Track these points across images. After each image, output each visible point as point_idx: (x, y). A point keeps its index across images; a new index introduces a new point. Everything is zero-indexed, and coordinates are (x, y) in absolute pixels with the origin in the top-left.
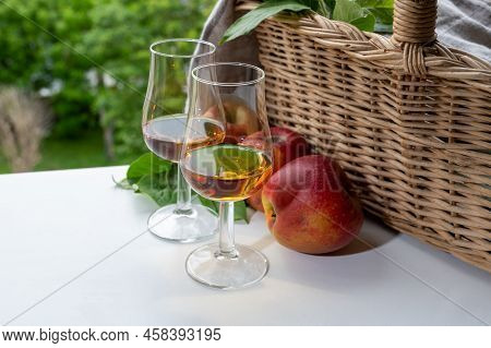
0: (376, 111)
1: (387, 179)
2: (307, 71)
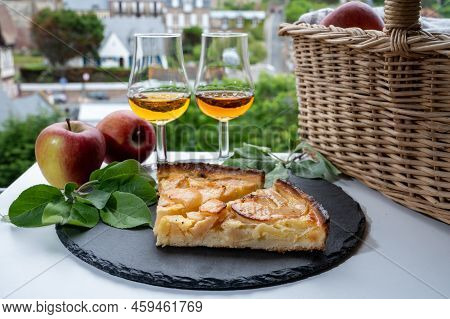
0: (375, 95)
1: (384, 155)
2: (326, 73)
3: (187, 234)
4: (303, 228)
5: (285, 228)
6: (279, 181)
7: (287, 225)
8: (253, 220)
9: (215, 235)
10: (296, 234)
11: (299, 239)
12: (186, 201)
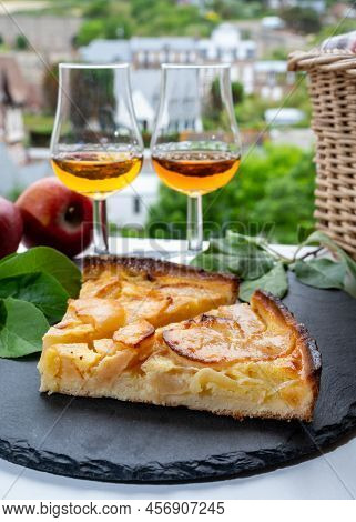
3: (87, 376)
4: (275, 379)
5: (247, 378)
6: (258, 293)
7: (250, 373)
8: (193, 359)
9: (131, 382)
10: (263, 389)
11: (268, 399)
12: (98, 320)
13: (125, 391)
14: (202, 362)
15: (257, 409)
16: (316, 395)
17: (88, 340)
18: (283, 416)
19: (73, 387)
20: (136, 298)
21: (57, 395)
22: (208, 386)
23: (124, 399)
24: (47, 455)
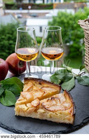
3: (25, 112)
4: (66, 115)
5: (60, 115)
6: (65, 91)
7: (61, 113)
8: (48, 110)
9: (35, 114)
10: (63, 117)
11: (64, 119)
12: (28, 99)
13: (33, 116)
14: (50, 111)
15: (62, 121)
16: (74, 119)
17: (25, 103)
18: (67, 123)
19: (22, 114)
20: (36, 91)
21: (19, 116)
22: (51, 116)
23: (33, 118)
24: (17, 131)
